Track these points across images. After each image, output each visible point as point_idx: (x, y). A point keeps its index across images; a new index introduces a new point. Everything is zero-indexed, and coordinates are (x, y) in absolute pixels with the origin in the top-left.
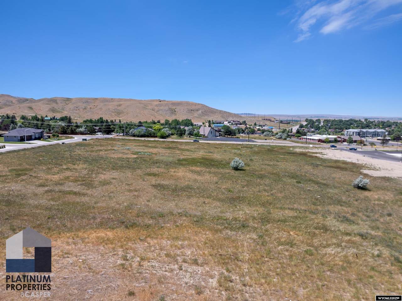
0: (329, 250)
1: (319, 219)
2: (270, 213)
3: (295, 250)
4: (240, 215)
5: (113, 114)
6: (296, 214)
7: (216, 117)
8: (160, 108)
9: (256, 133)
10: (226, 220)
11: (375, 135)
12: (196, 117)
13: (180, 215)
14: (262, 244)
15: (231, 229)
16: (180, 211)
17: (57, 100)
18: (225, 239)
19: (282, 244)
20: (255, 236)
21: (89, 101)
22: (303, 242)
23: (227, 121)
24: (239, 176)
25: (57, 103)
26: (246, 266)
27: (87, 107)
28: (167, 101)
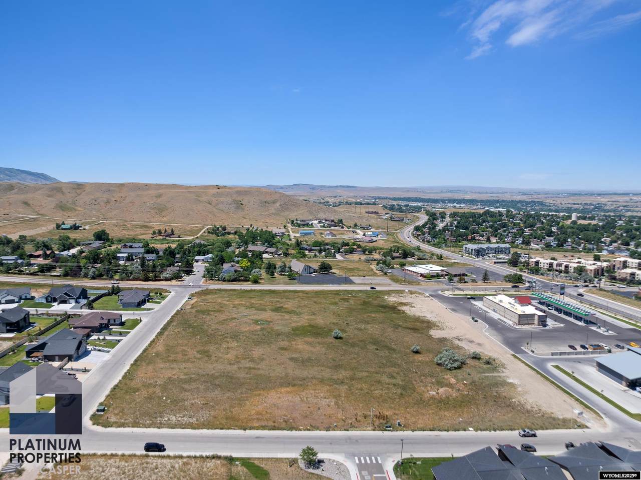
0: (376, 392)
1: (378, 377)
2: (355, 375)
3: (362, 392)
4: (341, 376)
5: (153, 212)
6: (368, 374)
7: (301, 212)
8: (221, 199)
9: (355, 251)
10: (334, 380)
11: (498, 251)
12: (273, 213)
13: (312, 378)
14: (350, 391)
15: (337, 384)
16: (312, 376)
17: (61, 187)
18: (335, 389)
19: (358, 390)
20: (347, 387)
21: (112, 188)
22: (366, 389)
23: (316, 219)
24: (339, 346)
25: (63, 193)
26: (343, 399)
27: (111, 200)
28: (230, 188)
